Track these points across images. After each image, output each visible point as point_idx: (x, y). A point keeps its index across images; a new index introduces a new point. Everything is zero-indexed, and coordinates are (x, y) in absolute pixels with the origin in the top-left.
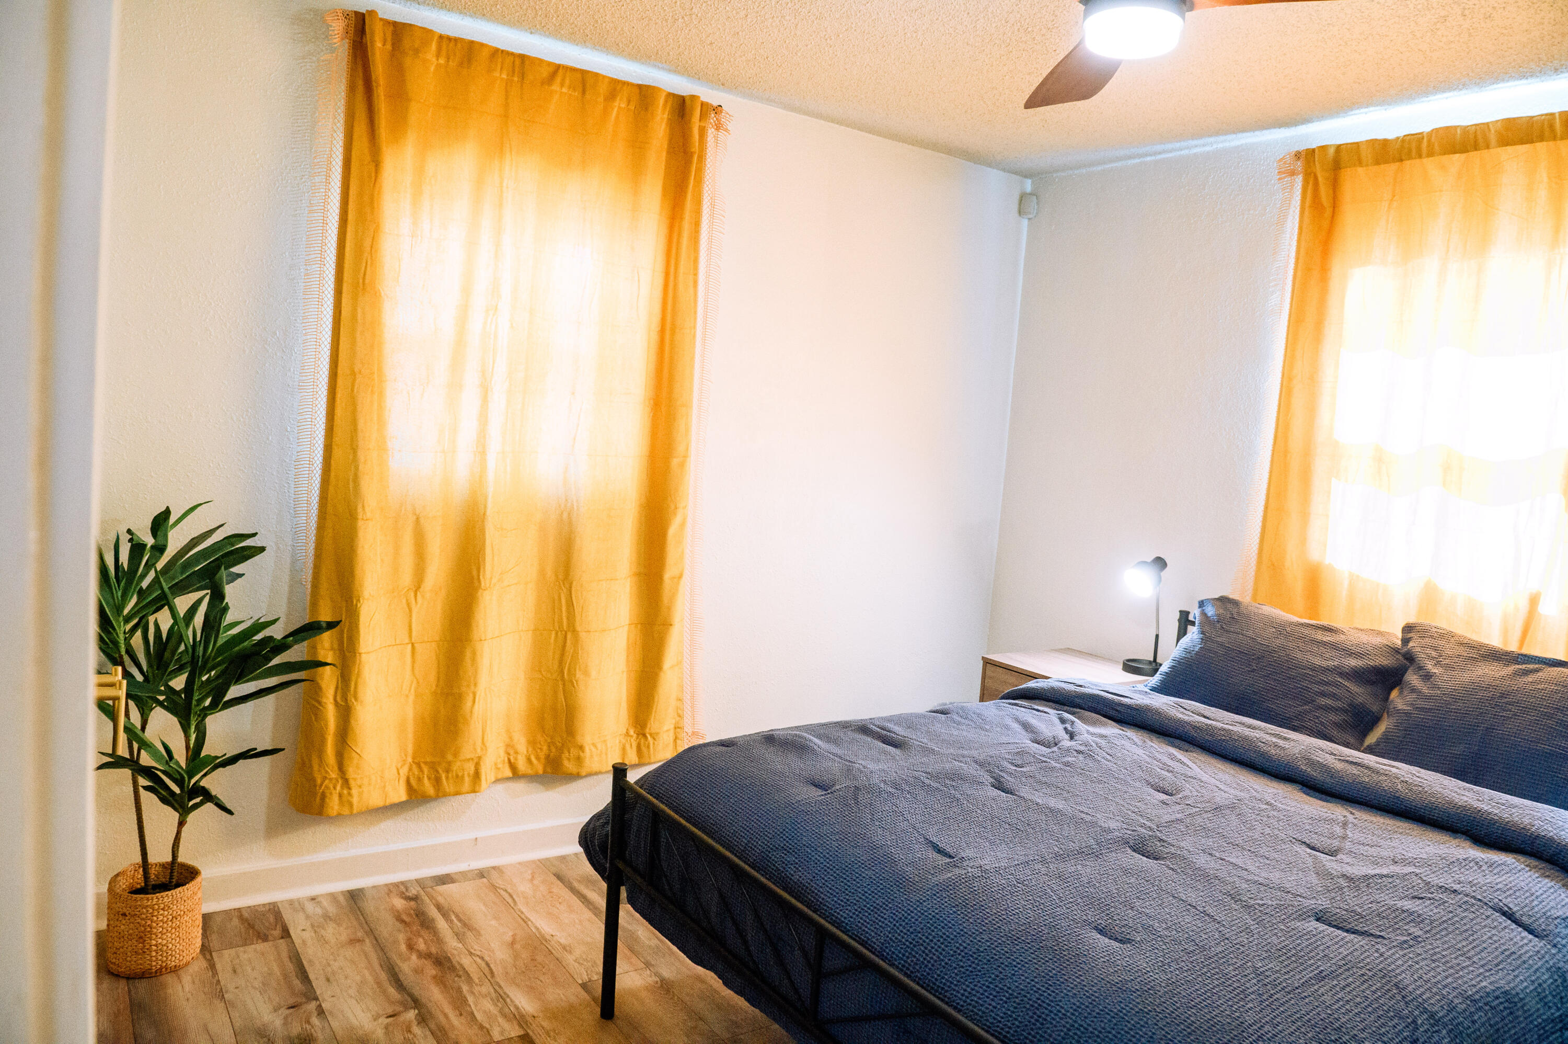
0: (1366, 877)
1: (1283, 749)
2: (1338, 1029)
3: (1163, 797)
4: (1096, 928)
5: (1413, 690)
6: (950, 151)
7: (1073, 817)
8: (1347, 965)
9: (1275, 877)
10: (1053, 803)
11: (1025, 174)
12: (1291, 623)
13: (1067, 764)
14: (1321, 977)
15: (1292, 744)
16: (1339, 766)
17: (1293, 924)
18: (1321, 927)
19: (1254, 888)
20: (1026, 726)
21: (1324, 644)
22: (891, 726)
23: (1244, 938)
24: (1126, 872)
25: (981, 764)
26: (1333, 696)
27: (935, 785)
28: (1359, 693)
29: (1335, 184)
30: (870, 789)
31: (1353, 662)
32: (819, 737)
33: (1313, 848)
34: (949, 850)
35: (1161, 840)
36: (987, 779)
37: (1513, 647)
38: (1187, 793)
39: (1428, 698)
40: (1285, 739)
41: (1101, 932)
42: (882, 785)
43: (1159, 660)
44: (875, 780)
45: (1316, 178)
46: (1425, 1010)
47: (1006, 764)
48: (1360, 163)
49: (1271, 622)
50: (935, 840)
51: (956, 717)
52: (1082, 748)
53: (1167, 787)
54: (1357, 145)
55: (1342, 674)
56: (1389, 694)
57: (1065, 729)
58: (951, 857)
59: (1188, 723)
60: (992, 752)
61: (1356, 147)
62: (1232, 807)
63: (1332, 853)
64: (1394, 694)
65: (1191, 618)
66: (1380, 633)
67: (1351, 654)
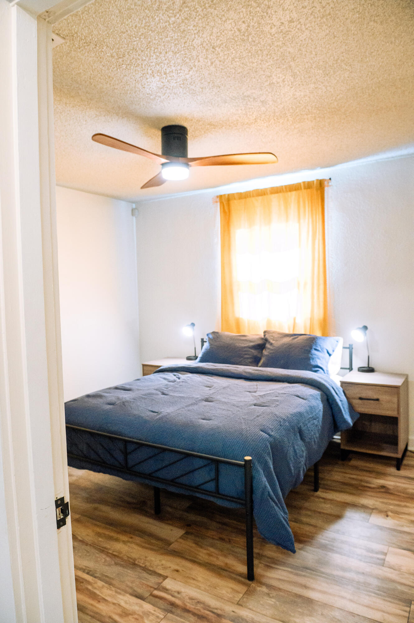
0: (264, 395)
1: (238, 370)
2: (264, 425)
3: (209, 388)
4: (202, 419)
5: (269, 349)
6: (107, 196)
7: (187, 397)
8: (263, 413)
9: (243, 399)
10: (180, 395)
11: (133, 202)
12: (234, 336)
13: (180, 385)
14: (258, 416)
15: (240, 369)
16: (253, 372)
17: (249, 407)
18: (256, 407)
19: (238, 403)
20: (165, 379)
21: (243, 340)
22: (124, 386)
23: (238, 413)
24: (205, 406)
25: (157, 390)
26: (249, 355)
27: (146, 397)
28: (255, 352)
29: (229, 205)
30: (127, 402)
31: (252, 344)
32: (103, 392)
33: (250, 392)
34: (156, 411)
35: (212, 398)
36: (160, 393)
37: (291, 332)
38: (215, 386)
39: (272, 350)
40: (238, 368)
41: (203, 419)
42: (130, 400)
43: (197, 355)
44: (128, 399)
45: (223, 203)
46: (282, 418)
47: (163, 389)
48: (235, 199)
49: (228, 336)
50: (151, 410)
51: (142, 380)
52: (184, 381)
53: (210, 386)
54: (234, 194)
55: (249, 348)
56: (262, 351)
57: (177, 377)
58: (157, 412)
59: (211, 369)
60: (158, 386)
61: (233, 194)
62: (228, 387)
63: (255, 392)
64: (264, 351)
65: (205, 340)
66: (258, 335)
67: (251, 341)
